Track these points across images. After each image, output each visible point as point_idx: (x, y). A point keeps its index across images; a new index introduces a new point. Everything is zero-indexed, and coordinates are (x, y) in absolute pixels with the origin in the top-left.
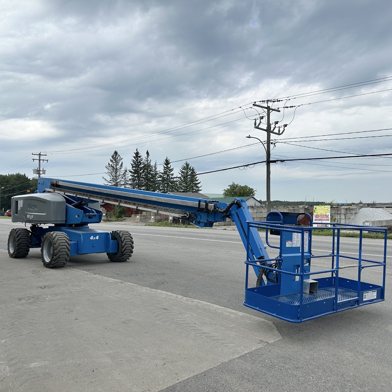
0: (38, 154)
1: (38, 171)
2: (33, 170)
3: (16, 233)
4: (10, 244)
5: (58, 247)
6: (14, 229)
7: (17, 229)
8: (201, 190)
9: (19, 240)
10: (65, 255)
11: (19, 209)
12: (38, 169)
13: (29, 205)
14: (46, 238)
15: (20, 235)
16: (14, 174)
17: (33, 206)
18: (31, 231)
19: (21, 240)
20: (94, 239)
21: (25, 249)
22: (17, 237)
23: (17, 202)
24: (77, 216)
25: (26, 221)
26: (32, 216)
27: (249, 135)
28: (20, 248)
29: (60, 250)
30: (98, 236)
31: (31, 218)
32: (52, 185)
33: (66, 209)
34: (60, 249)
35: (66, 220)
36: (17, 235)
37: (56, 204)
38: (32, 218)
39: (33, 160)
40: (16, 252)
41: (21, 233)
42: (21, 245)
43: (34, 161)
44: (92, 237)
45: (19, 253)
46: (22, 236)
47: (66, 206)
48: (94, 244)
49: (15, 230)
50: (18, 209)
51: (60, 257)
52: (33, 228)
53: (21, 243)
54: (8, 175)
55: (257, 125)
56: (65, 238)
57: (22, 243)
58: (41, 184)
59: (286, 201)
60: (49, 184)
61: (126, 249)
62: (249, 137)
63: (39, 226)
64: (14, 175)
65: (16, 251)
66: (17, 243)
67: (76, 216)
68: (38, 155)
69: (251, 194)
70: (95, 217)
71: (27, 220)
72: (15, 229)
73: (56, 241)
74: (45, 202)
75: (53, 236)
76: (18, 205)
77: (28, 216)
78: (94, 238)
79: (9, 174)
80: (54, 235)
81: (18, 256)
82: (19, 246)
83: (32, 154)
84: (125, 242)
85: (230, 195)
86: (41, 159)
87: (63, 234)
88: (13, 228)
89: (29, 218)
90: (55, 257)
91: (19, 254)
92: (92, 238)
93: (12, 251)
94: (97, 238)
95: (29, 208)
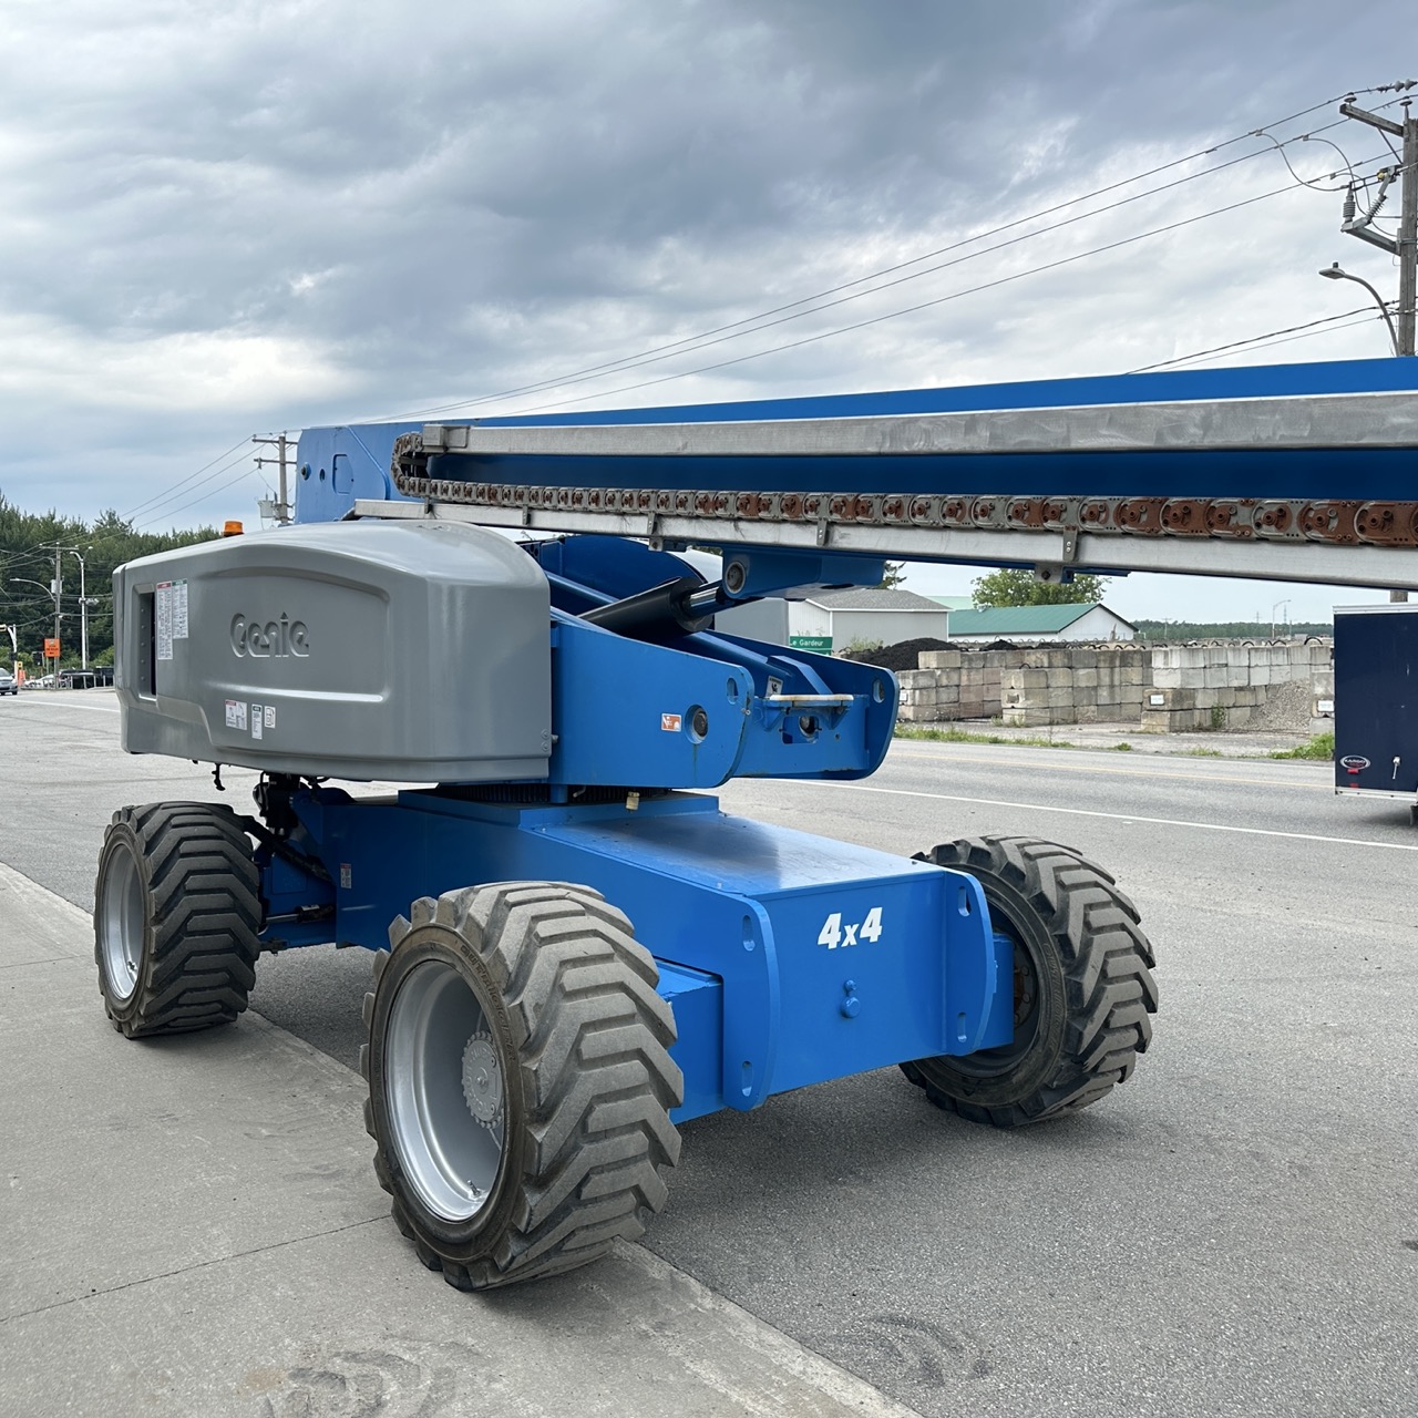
0: (277, 439)
1: (276, 505)
2: (260, 503)
3: (150, 847)
4: (114, 927)
5: (564, 1085)
6: (129, 811)
7: (157, 807)
8: (900, 581)
9: (167, 906)
10: (635, 1159)
11: (165, 654)
12: (279, 498)
13: (238, 617)
14: (423, 950)
15: (179, 867)
16: (194, 532)
17: (271, 624)
18: (263, 821)
19: (185, 905)
20: (851, 940)
21: (223, 976)
22: (155, 882)
23: (149, 601)
24: (672, 723)
25: (221, 750)
26: (270, 711)
27: (1336, 265)
28: (181, 970)
29: (583, 1123)
30: (876, 914)
31: (257, 734)
32: (404, 468)
33: (556, 654)
34: (589, 1110)
35: (556, 746)
36: (150, 863)
37: (459, 602)
38: (264, 729)
39: (257, 464)
40: (147, 999)
41: (185, 847)
42: (188, 943)
43: (260, 467)
44: (834, 920)
45: (174, 1003)
46: (190, 873)
47: (554, 624)
48: (848, 991)
49: (141, 822)
50: (160, 657)
51: (586, 1193)
52: (277, 793)
53: (183, 930)
54: (170, 536)
55: (1358, 215)
56: (618, 970)
57: (191, 925)
58: (322, 474)
59: (1180, 622)
60: (386, 463)
61: (1114, 1023)
62: (1333, 274)
63: (322, 785)
64: (191, 533)
65: (151, 991)
66: (154, 930)
67: (666, 720)
68: (277, 445)
69: (1089, 595)
70: (833, 725)
71: (225, 742)
72: (137, 814)
73: (537, 1007)
74: (375, 592)
75: (502, 945)
76: (159, 625)
77: (235, 713)
78: (851, 930)
79: (174, 531)
80: (510, 941)
81: (166, 1025)
82: (176, 954)
83: (255, 441)
84: (1096, 958)
85: (1002, 599)
86: (287, 460)
87: (589, 910)
88: (128, 804)
89: (243, 726)
90: (532, 1199)
91: (175, 1012)
92: (830, 936)
93: (124, 981)
94: (873, 928)
95: (242, 648)
